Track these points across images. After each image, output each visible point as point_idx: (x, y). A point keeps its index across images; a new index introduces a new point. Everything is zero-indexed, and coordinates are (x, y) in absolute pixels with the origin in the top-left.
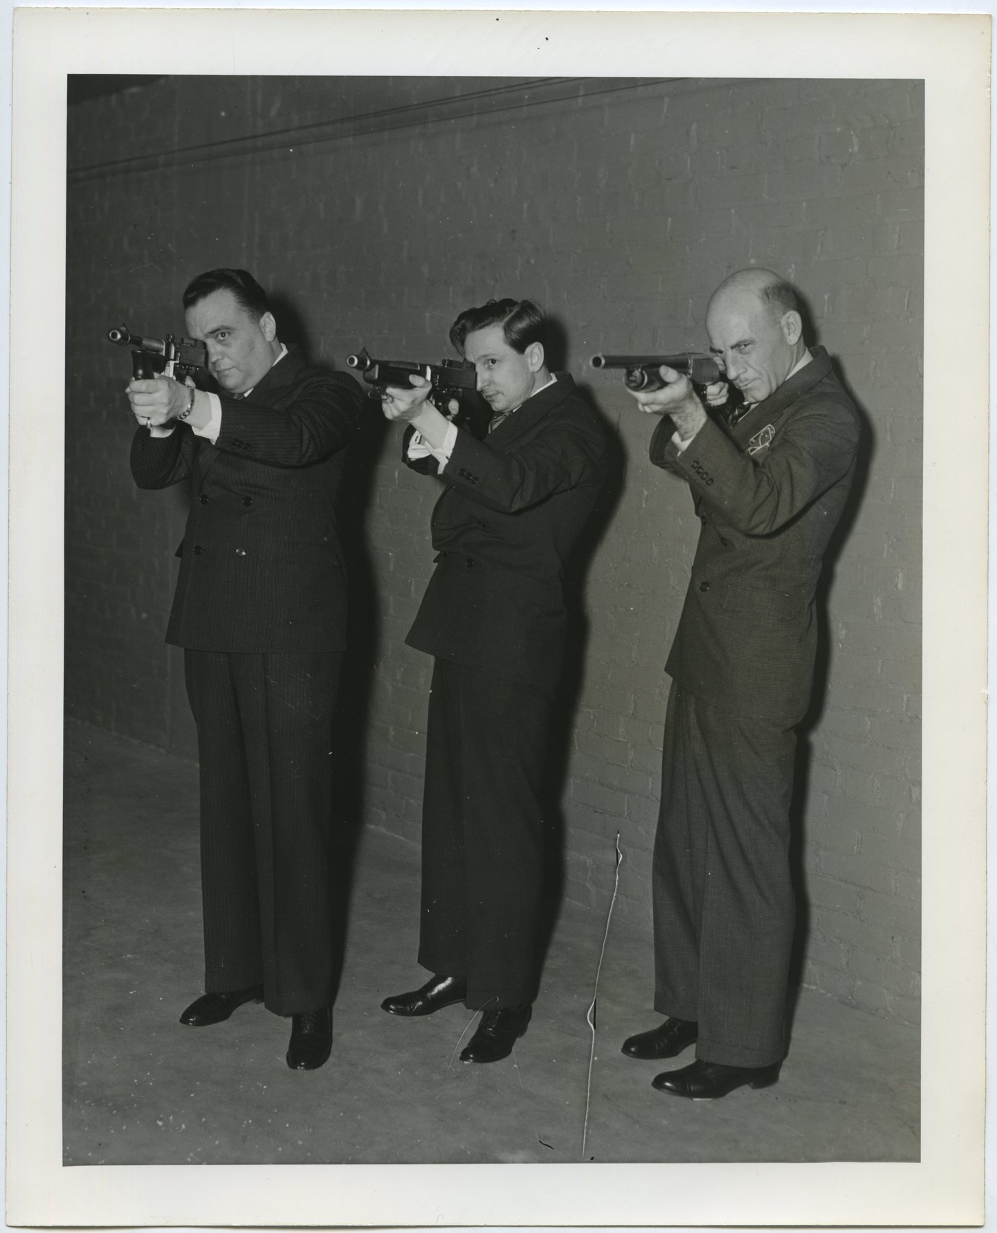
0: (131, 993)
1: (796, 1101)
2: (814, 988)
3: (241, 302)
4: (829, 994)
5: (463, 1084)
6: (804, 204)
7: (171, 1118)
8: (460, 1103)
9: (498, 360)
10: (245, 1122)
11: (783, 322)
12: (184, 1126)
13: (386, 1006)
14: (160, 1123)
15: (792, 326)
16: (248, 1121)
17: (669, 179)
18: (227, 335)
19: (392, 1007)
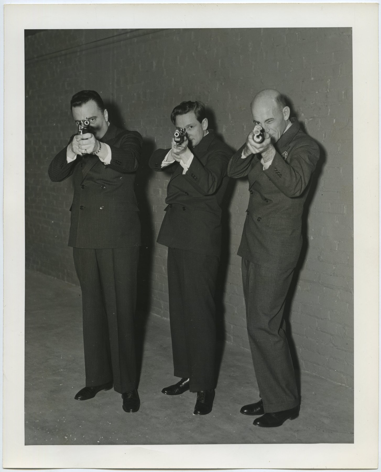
0: (61, 385)
1: (331, 432)
2: (344, 385)
3: (99, 106)
4: (350, 388)
5: (191, 424)
6: (333, 53)
7: (71, 435)
8: (189, 431)
9: (193, 126)
10: (100, 438)
11: (283, 111)
12: (75, 439)
13: (163, 391)
14: (66, 438)
15: (286, 113)
16: (101, 437)
17: (277, 46)
18: (94, 120)
19: (166, 392)
